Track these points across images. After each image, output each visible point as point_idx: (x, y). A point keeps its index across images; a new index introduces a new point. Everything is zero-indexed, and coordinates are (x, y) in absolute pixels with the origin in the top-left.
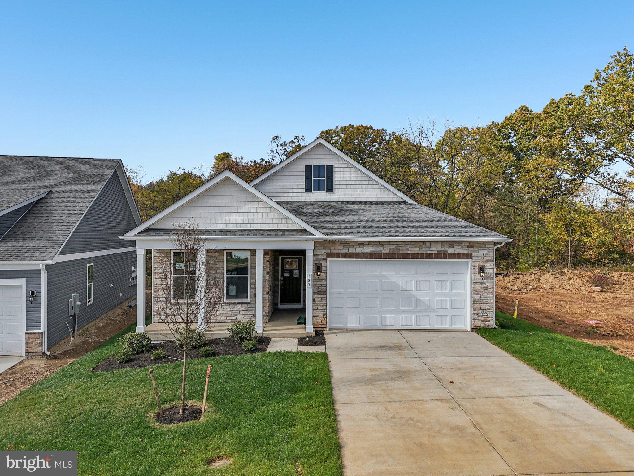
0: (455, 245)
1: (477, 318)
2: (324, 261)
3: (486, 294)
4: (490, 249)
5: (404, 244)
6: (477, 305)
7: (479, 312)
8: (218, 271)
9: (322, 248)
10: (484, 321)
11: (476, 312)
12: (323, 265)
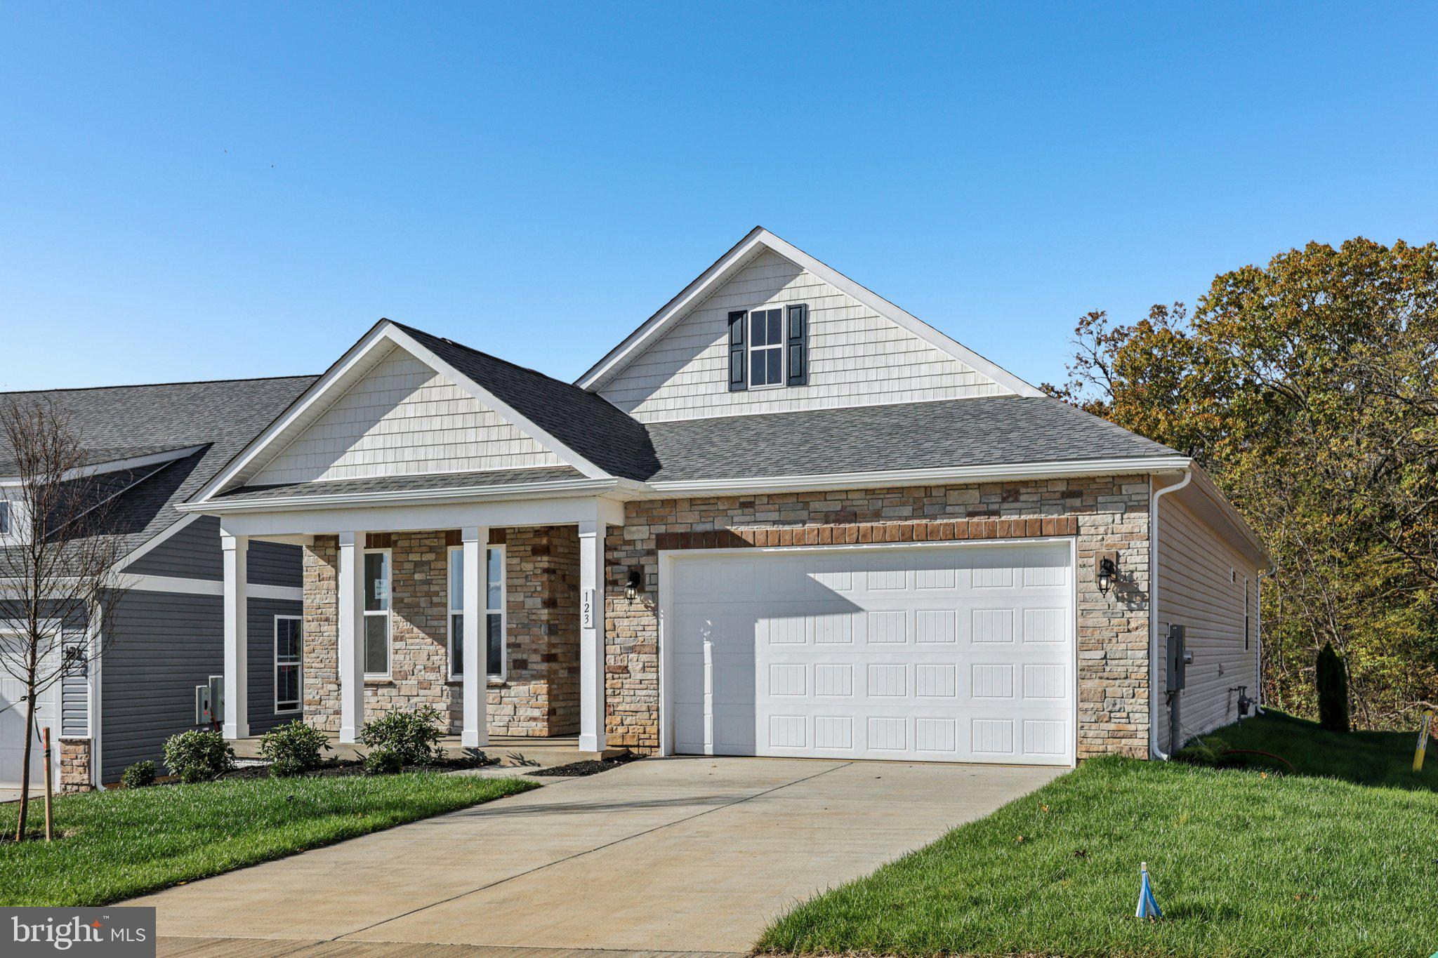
0: (1023, 490)
1: (1094, 726)
2: (650, 559)
3: (1123, 646)
4: (1134, 498)
5: (868, 497)
6: (1092, 684)
7: (1099, 705)
8: (435, 599)
9: (643, 520)
10: (1114, 735)
11: (1092, 705)
12: (647, 570)
